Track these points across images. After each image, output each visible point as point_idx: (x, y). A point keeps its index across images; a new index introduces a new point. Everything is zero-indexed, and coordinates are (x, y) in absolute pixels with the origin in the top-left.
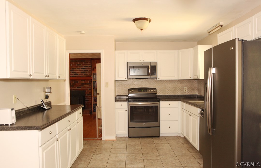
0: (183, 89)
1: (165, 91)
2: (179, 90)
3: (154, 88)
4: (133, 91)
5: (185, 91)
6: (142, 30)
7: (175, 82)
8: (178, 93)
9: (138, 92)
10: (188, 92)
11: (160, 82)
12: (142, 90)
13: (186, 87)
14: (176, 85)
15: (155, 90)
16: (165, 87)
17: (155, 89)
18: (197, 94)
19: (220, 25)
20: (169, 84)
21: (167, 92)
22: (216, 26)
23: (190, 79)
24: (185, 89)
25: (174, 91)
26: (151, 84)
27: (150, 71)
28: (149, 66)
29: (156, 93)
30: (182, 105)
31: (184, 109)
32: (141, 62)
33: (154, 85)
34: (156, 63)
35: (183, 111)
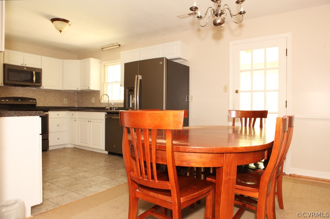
0: (63, 101)
1: (45, 102)
2: (59, 101)
3: (32, 98)
5: (65, 103)
6: (61, 31)
8: (58, 105)
9: (14, 101)
10: (68, 104)
11: (40, 92)
12: (19, 100)
13: (66, 99)
15: (32, 100)
16: (44, 98)
17: (35, 100)
18: (76, 106)
19: (118, 45)
20: (49, 95)
21: (47, 103)
22: (114, 45)
23: (76, 89)
24: (66, 101)
25: (54, 102)
26: (30, 94)
27: (34, 79)
28: (34, 72)
29: (36, 104)
30: (72, 115)
31: (76, 118)
32: (23, 66)
33: (33, 95)
34: (41, 70)
35: (75, 120)
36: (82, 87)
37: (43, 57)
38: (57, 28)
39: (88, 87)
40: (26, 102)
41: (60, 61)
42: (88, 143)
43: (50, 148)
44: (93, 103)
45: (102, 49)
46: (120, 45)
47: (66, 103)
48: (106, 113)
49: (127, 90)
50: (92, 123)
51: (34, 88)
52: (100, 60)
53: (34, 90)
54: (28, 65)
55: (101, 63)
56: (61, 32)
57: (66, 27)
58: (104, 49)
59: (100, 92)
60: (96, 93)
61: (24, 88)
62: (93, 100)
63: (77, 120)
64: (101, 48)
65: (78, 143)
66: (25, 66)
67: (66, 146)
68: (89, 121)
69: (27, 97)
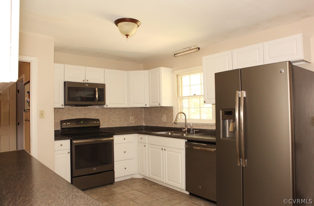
0: (130, 119)
1: (109, 122)
2: (125, 120)
3: (96, 118)
4: (69, 123)
5: (131, 122)
7: (120, 111)
8: (124, 125)
9: (76, 124)
10: (135, 123)
11: (103, 111)
12: (81, 122)
13: (133, 117)
14: (122, 114)
16: (109, 117)
17: (98, 120)
18: (144, 125)
19: (197, 48)
20: (114, 113)
21: (112, 123)
22: (191, 49)
23: (144, 106)
24: (132, 119)
25: (119, 121)
26: (92, 114)
27: (97, 96)
28: (97, 89)
29: (100, 126)
30: (141, 139)
31: (146, 144)
32: (84, 82)
33: (96, 115)
34: (104, 85)
35: (145, 146)
36: (151, 103)
37: (107, 70)
38: (122, 32)
39: (159, 103)
40: (88, 124)
41: (125, 73)
42: (162, 177)
43: (116, 180)
44: (165, 122)
45: (175, 55)
46: (199, 48)
47: (133, 122)
48: (187, 141)
49: (221, 112)
50: (166, 151)
51: (97, 107)
52: (172, 69)
53: (97, 109)
54: (90, 81)
55: (173, 72)
56: (128, 36)
57: (134, 30)
58: (178, 55)
59: (172, 109)
60: (168, 110)
61: (86, 107)
62: (164, 118)
63: (147, 145)
64: (173, 54)
65: (149, 175)
66: (86, 82)
67: (135, 177)
68: (162, 149)
69: (89, 118)
